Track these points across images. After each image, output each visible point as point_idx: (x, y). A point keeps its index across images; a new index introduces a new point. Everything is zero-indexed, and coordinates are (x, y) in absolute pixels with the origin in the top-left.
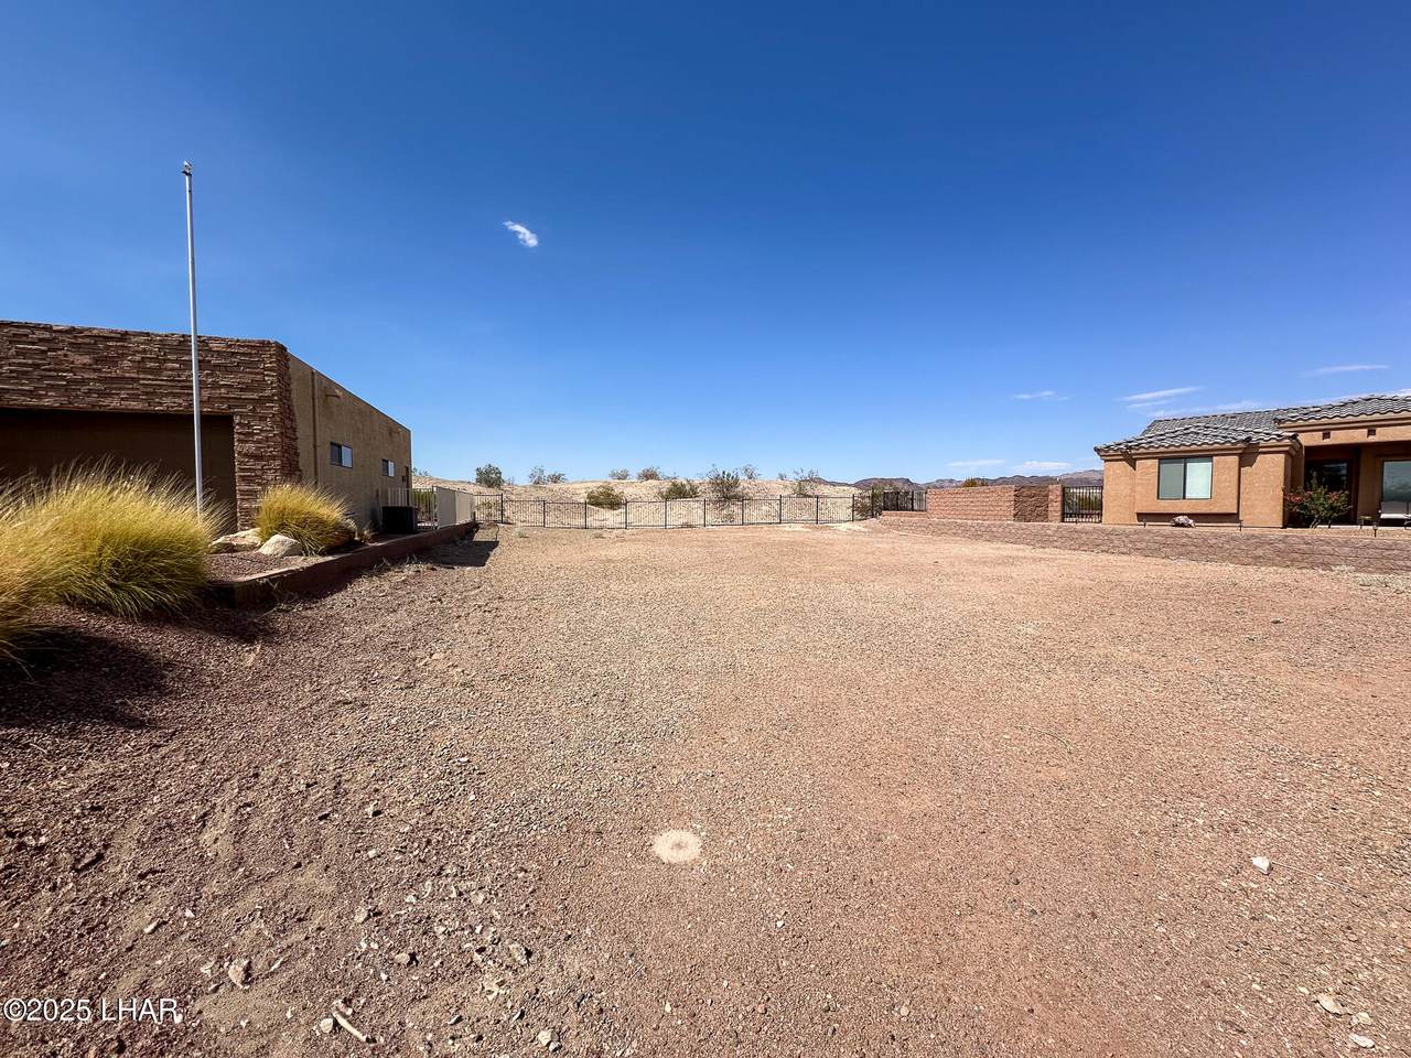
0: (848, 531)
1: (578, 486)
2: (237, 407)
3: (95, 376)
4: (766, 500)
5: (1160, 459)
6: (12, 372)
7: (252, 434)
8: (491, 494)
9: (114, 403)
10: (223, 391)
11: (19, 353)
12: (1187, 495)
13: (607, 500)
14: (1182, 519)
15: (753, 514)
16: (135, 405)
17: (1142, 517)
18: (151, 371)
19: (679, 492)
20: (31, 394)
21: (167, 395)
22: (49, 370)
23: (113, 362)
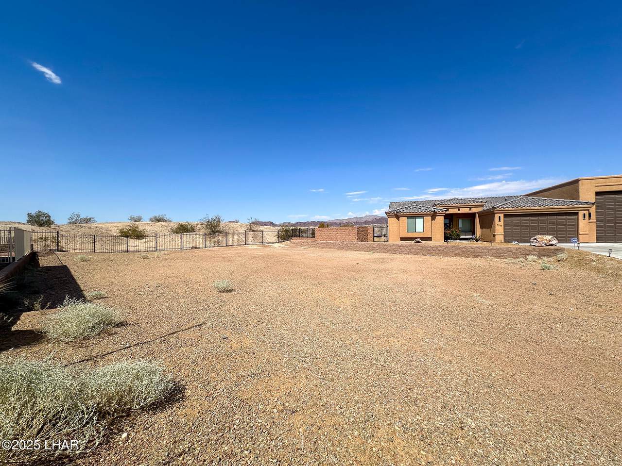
0: (279, 247)
4: (237, 234)
5: (407, 217)
8: (42, 231)
12: (416, 231)
13: (134, 234)
14: (418, 240)
15: (231, 240)
17: (402, 239)
19: (183, 229)
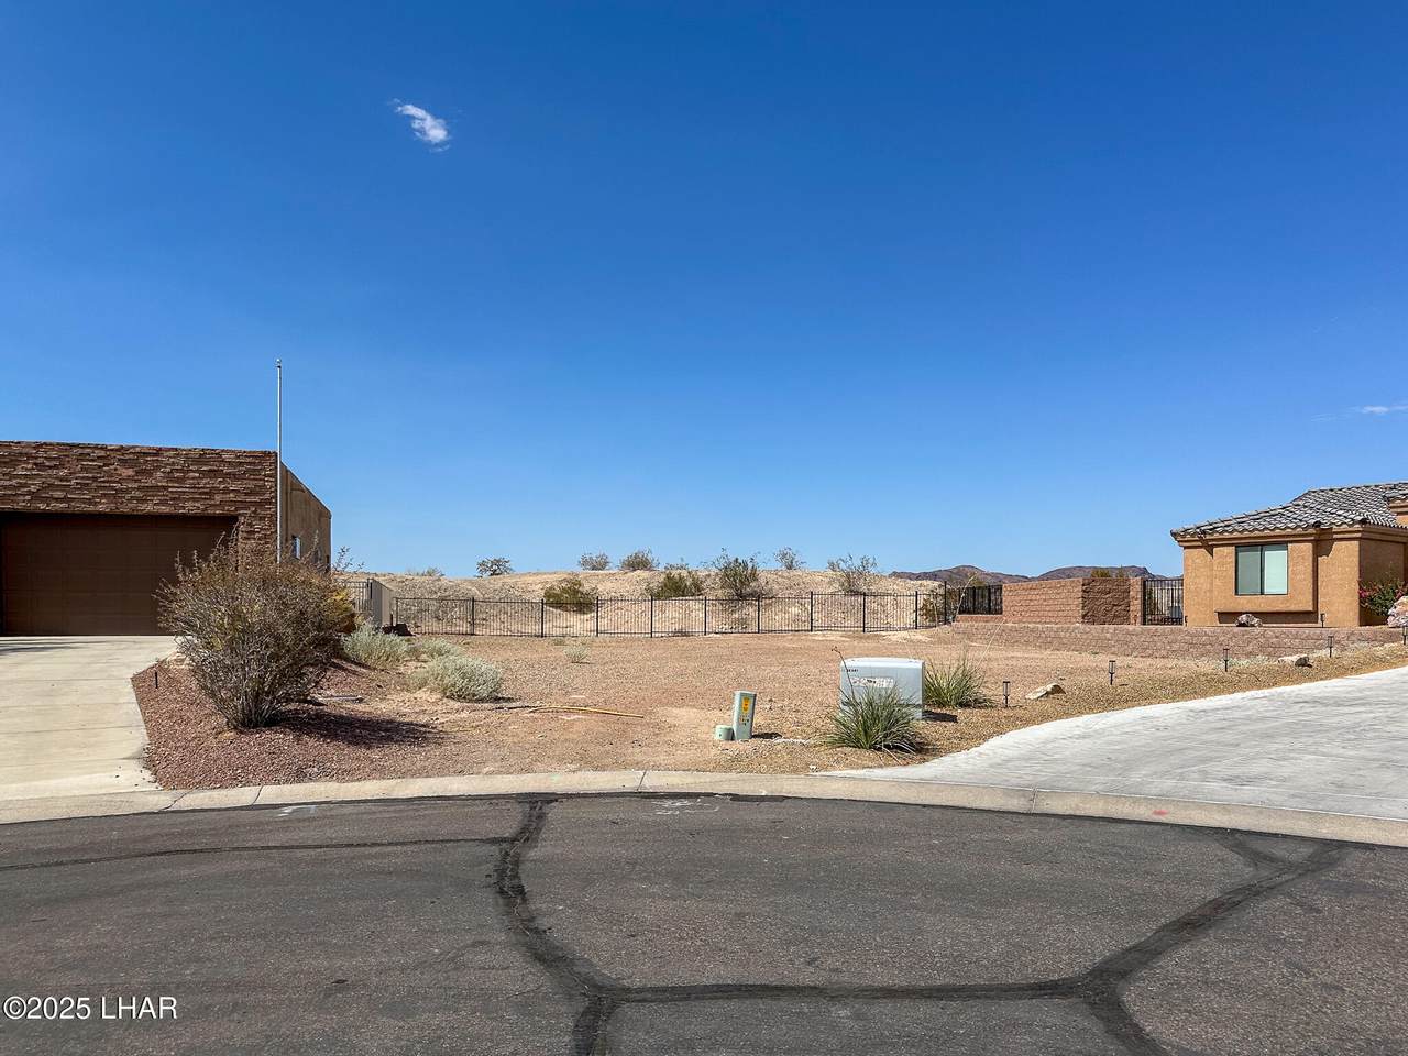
0: (905, 642)
1: (530, 579)
2: (242, 508)
3: (136, 485)
5: (1237, 546)
6: (77, 484)
7: (254, 532)
9: (148, 508)
10: (232, 495)
11: (84, 469)
12: (1266, 591)
13: (575, 600)
14: (1244, 618)
15: (776, 617)
16: (164, 509)
17: (1222, 616)
18: (177, 480)
19: (675, 588)
20: (90, 502)
21: (188, 500)
22: (103, 482)
23: (149, 473)
